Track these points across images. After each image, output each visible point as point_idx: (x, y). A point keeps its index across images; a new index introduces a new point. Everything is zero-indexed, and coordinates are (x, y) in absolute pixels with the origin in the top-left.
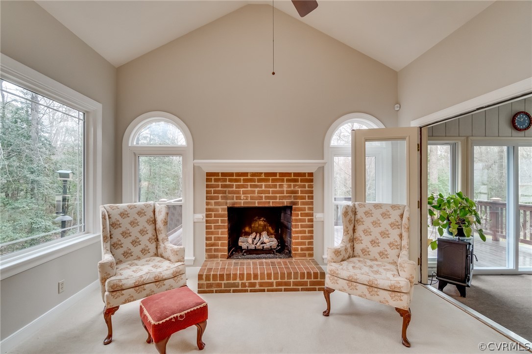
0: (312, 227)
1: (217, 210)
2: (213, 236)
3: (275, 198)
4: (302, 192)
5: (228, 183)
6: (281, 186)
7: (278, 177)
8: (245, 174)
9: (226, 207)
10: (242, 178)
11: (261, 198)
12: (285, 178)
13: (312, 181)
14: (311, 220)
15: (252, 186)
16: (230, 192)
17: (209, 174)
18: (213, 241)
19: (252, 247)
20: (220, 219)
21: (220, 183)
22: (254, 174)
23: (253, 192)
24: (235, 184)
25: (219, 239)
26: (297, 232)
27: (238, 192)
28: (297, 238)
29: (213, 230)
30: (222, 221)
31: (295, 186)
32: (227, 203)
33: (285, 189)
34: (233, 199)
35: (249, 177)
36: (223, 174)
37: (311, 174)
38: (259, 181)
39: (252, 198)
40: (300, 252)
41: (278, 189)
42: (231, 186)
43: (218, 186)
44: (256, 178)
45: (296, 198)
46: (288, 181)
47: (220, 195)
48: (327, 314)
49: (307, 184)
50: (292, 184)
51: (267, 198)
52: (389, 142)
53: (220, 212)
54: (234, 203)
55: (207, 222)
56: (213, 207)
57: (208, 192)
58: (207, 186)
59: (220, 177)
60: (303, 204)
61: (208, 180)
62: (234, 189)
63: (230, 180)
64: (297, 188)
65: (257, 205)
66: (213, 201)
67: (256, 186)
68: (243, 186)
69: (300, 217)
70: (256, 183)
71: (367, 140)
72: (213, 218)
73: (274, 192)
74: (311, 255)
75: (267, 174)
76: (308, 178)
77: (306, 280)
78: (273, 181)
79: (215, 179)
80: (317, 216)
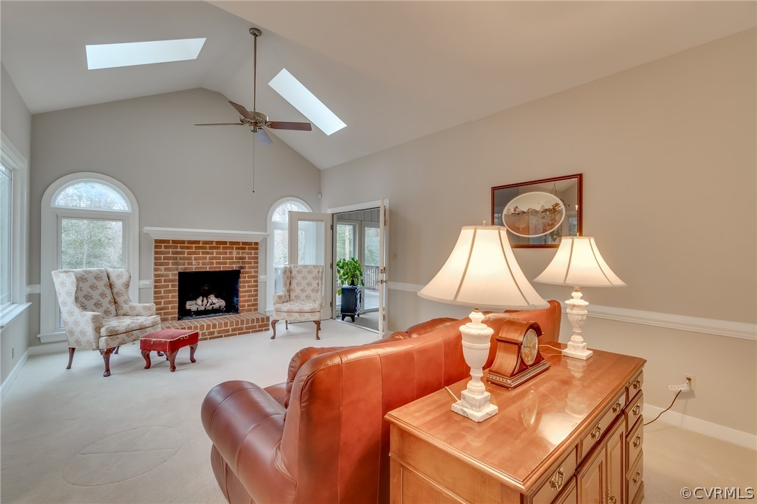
0: (257, 287)
1: (167, 276)
2: (162, 301)
3: (225, 263)
4: (249, 258)
5: (179, 250)
6: (231, 253)
7: (228, 245)
8: (198, 242)
9: (177, 272)
10: (194, 245)
11: (212, 263)
12: (235, 246)
13: (257, 249)
14: (256, 281)
15: (203, 253)
16: (181, 259)
17: (156, 241)
18: (163, 305)
19: (203, 308)
20: (170, 284)
21: (171, 250)
22: (205, 243)
23: (205, 258)
24: (186, 251)
25: (169, 302)
26: (244, 292)
27: (190, 259)
28: (245, 296)
29: (163, 294)
30: (173, 286)
31: (243, 253)
32: (177, 269)
33: (234, 256)
34: (184, 265)
35: (201, 245)
36: (174, 242)
37: (256, 244)
38: (211, 248)
39: (203, 264)
40: (246, 308)
41: (228, 255)
42: (183, 253)
43: (168, 253)
44: (208, 246)
45: (243, 263)
46: (237, 248)
47: (171, 261)
48: (273, 338)
49: (253, 252)
50: (241, 251)
51: (217, 263)
52: (315, 223)
53: (171, 277)
54: (186, 269)
55: (156, 287)
56: (163, 272)
57: (156, 259)
58: (156, 253)
59: (171, 244)
60: (250, 268)
61: (156, 247)
62: (186, 255)
63: (181, 248)
64: (244, 255)
65: (208, 270)
66: (163, 267)
67: (208, 253)
68: (195, 253)
69: (247, 279)
70: (208, 250)
71: (299, 220)
72: (163, 283)
73: (224, 258)
74: (256, 310)
75: (218, 243)
76: (254, 246)
77: (255, 324)
78: (224, 248)
79: (165, 246)
80: (261, 277)
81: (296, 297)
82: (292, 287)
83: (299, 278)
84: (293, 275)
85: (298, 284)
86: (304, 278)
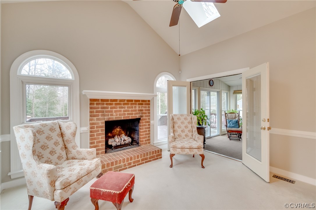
0: (150, 128)
1: (98, 124)
2: (95, 141)
3: (132, 114)
4: (145, 110)
5: (105, 106)
6: (135, 107)
7: (134, 102)
8: (116, 100)
9: (104, 121)
10: (114, 103)
11: (125, 114)
12: (137, 103)
13: (149, 104)
14: (149, 125)
15: (120, 108)
16: (106, 112)
17: (91, 100)
18: (96, 144)
19: (119, 144)
20: (100, 129)
21: (100, 106)
22: (121, 101)
23: (121, 111)
24: (109, 106)
25: (100, 142)
26: (143, 132)
27: (112, 112)
28: (143, 135)
29: (95, 137)
30: (102, 130)
31: (142, 107)
32: (104, 119)
33: (137, 109)
34: (108, 116)
35: (118, 102)
36: (102, 100)
37: (149, 101)
38: (124, 104)
39: (120, 115)
40: (144, 142)
41: (134, 109)
42: (108, 108)
43: (98, 108)
44: (122, 103)
45: (142, 113)
46: (139, 104)
47: (100, 114)
48: (171, 166)
49: (147, 106)
50: (141, 106)
51: (128, 114)
53: (100, 125)
54: (109, 118)
55: (91, 132)
56: (95, 121)
57: (91, 112)
58: (91, 108)
59: (100, 102)
60: (146, 116)
61: (91, 104)
62: (109, 109)
63: (107, 104)
64: (143, 108)
65: (122, 119)
66: (95, 118)
67: (122, 108)
68: (114, 108)
69: (144, 124)
70: (122, 106)
71: (173, 86)
72: (95, 129)
73: (132, 111)
74: (149, 143)
75: (128, 101)
76: (147, 103)
77: (154, 155)
78: (131, 104)
79: (96, 103)
80: (152, 122)
81: (179, 135)
82: (175, 129)
83: (179, 123)
84: (175, 120)
85: (179, 127)
86: (182, 123)
